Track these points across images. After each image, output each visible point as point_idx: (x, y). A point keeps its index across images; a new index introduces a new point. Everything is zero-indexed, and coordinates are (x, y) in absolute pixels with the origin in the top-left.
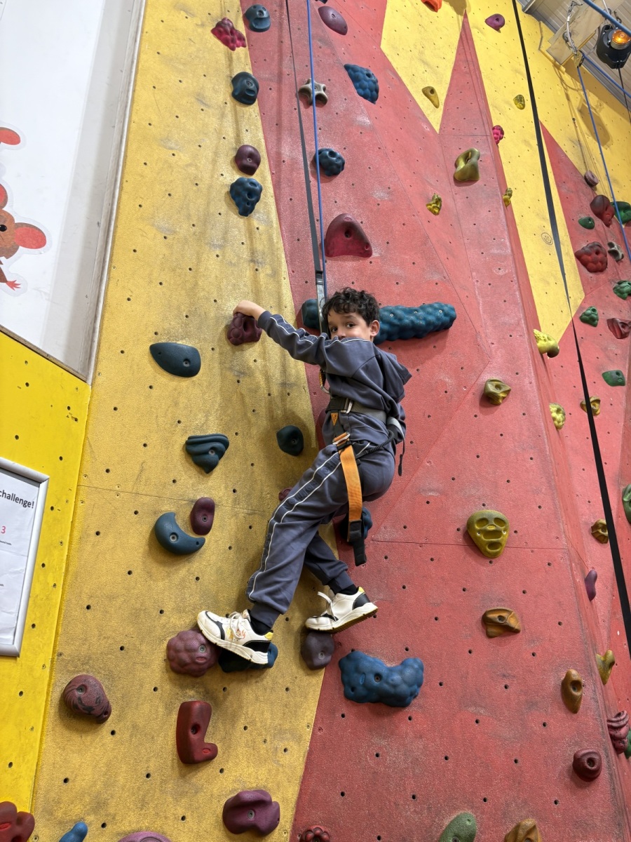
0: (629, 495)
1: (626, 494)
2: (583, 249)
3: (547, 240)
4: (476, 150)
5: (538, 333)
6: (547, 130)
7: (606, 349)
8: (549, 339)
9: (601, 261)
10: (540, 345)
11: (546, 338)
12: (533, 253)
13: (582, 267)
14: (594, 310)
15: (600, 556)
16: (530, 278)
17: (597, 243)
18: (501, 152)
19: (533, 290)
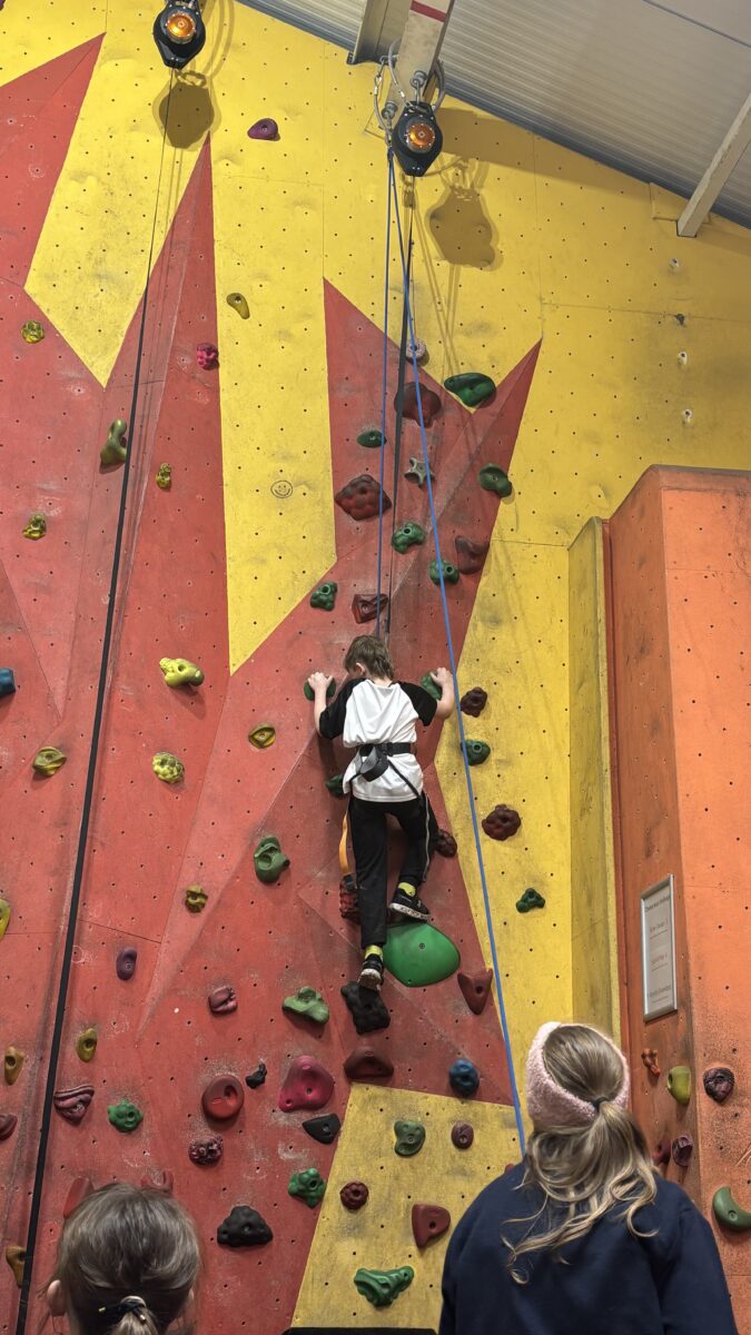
0: (262, 850)
1: (259, 849)
2: (344, 489)
3: (282, 493)
4: (119, 423)
5: (164, 662)
6: (337, 292)
7: (331, 643)
8: (181, 668)
9: (370, 503)
10: (166, 678)
11: (174, 668)
12: (245, 522)
13: (345, 515)
14: (325, 590)
15: (183, 927)
16: (229, 563)
17: (364, 478)
18: (223, 372)
19: (229, 581)
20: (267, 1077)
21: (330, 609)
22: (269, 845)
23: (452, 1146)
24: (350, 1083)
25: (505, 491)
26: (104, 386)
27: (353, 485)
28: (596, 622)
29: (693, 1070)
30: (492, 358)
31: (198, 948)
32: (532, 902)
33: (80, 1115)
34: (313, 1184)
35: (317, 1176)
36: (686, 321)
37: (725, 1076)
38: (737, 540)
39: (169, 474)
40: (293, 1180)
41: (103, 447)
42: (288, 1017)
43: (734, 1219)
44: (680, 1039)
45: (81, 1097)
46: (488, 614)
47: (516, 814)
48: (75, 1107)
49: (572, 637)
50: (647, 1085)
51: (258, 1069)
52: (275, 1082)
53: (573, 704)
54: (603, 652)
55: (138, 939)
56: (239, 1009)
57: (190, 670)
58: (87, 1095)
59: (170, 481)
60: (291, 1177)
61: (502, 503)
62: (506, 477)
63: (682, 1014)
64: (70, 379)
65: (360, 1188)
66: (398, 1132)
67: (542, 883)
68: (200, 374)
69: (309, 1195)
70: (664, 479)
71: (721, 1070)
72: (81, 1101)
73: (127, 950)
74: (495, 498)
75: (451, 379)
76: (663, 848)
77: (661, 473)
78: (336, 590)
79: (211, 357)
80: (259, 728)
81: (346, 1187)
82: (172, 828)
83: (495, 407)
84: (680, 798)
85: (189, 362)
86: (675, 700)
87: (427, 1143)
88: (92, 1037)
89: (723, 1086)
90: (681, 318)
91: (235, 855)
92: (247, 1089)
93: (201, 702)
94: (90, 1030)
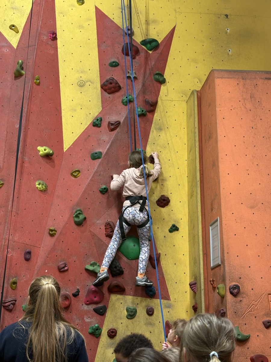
0: (76, 214)
1: (75, 213)
2: (104, 83)
3: (81, 85)
4: (20, 61)
5: (39, 148)
6: (100, 11)
7: (100, 139)
8: (45, 150)
9: (113, 88)
10: (40, 153)
11: (42, 150)
12: (68, 96)
13: (105, 92)
14: (98, 120)
15: (48, 242)
16: (62, 111)
17: (111, 78)
18: (59, 41)
19: (63, 118)
20: (80, 293)
21: (100, 127)
22: (78, 212)
23: (147, 315)
24: (110, 295)
25: (163, 82)
26: (15, 48)
27: (107, 81)
28: (195, 128)
29: (225, 285)
30: (157, 33)
31: (53, 249)
32: (174, 229)
33: (11, 308)
34: (97, 330)
35: (98, 327)
36: (229, 17)
37: (237, 287)
38: (243, 95)
39: (39, 79)
40: (90, 329)
41: (15, 70)
42: (87, 272)
43: (240, 337)
44: (222, 275)
45: (12, 302)
46: (158, 127)
47: (168, 198)
48: (9, 306)
49: (188, 134)
50: (212, 291)
51: (76, 290)
52: (83, 295)
53: (188, 158)
54: (197, 139)
55: (32, 247)
56: (69, 269)
57: (48, 150)
58: (13, 301)
59: (39, 82)
60: (89, 328)
61: (162, 86)
62: (163, 76)
63: (222, 266)
64: (3, 46)
65: (114, 331)
66: (127, 311)
67: (178, 222)
68: (50, 42)
69: (96, 334)
70: (216, 74)
71: (235, 285)
72: (12, 304)
73: (27, 250)
74: (159, 85)
75: (143, 41)
76: (216, 208)
77: (215, 72)
78: (102, 120)
79: (54, 36)
80: (74, 170)
81: (109, 330)
82: (43, 207)
83: (159, 51)
84: (221, 189)
85: (46, 38)
86: (219, 155)
87: (137, 314)
88: (15, 281)
89: (236, 291)
90: (227, 16)
91: (67, 216)
92: (72, 298)
93: (53, 162)
94: (14, 279)
